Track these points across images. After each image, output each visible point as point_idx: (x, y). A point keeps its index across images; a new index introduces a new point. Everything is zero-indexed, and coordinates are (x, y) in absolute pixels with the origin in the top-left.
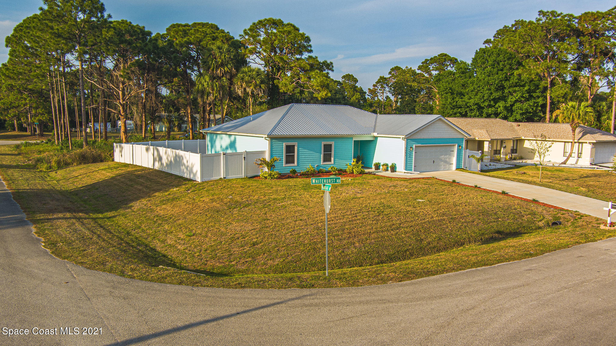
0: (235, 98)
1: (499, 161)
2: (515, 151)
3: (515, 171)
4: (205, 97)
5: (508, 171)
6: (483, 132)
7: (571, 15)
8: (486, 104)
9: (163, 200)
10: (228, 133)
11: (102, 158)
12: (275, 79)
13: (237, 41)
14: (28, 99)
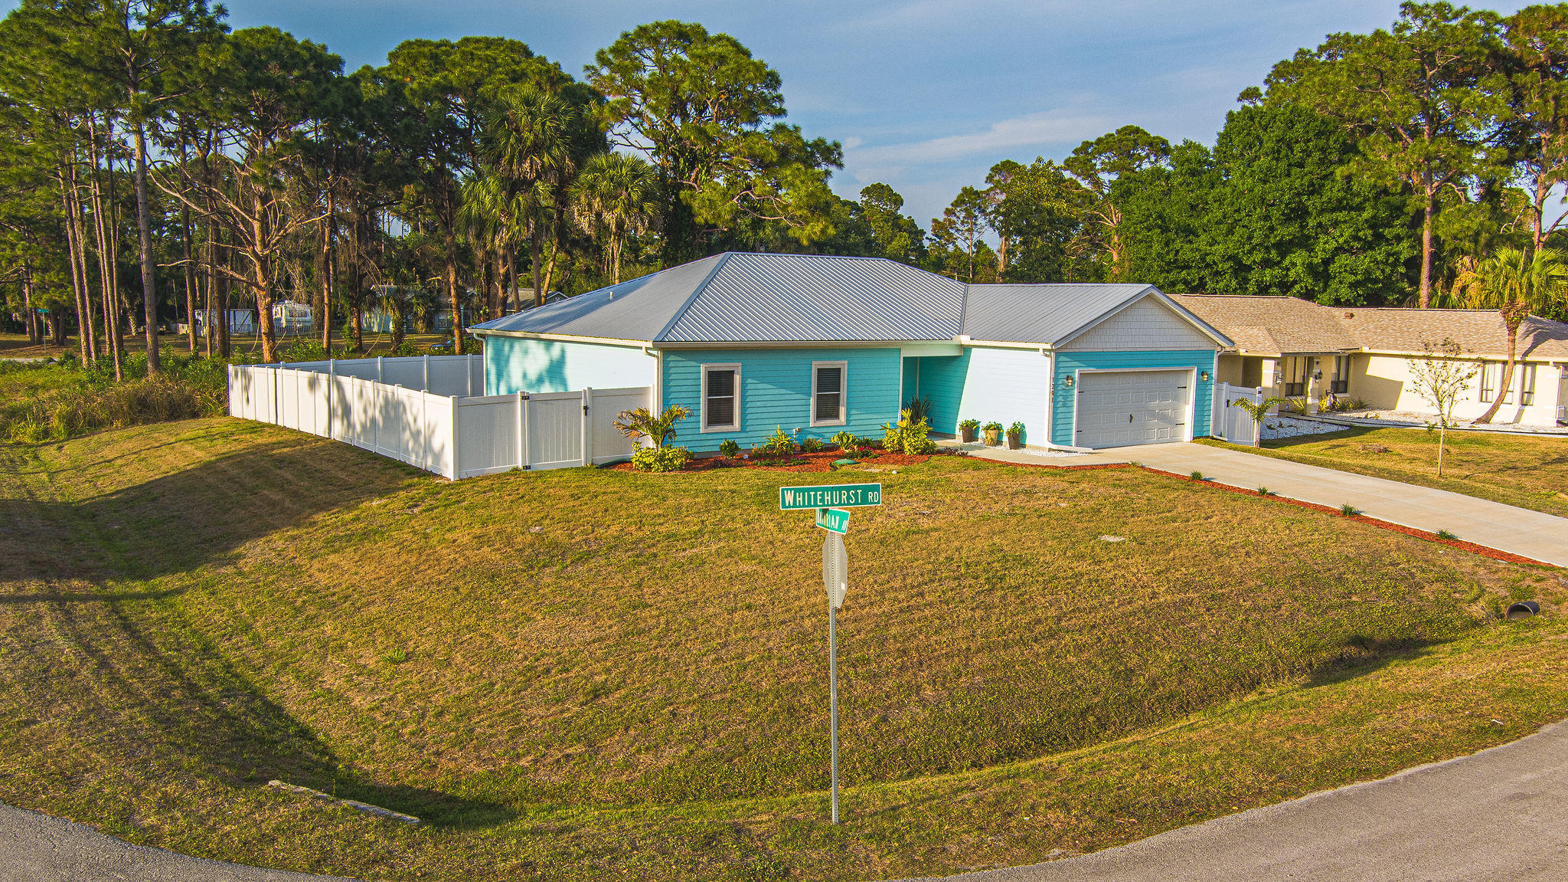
0: (575, 243)
1: (1303, 413)
2: (1341, 387)
3: (1354, 443)
4: (489, 237)
5: (1335, 442)
6: (1259, 333)
7: (1491, 15)
8: (1258, 256)
9: (337, 538)
10: (544, 336)
11: (195, 406)
12: (681, 186)
13: (581, 86)
14: (20, 246)
